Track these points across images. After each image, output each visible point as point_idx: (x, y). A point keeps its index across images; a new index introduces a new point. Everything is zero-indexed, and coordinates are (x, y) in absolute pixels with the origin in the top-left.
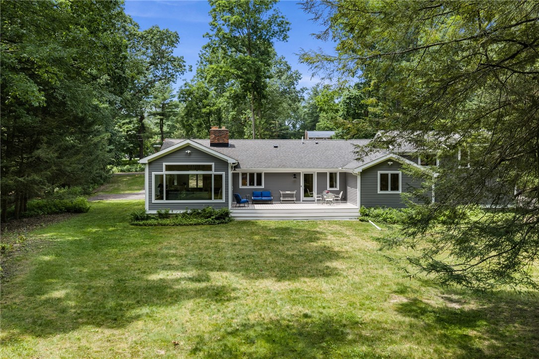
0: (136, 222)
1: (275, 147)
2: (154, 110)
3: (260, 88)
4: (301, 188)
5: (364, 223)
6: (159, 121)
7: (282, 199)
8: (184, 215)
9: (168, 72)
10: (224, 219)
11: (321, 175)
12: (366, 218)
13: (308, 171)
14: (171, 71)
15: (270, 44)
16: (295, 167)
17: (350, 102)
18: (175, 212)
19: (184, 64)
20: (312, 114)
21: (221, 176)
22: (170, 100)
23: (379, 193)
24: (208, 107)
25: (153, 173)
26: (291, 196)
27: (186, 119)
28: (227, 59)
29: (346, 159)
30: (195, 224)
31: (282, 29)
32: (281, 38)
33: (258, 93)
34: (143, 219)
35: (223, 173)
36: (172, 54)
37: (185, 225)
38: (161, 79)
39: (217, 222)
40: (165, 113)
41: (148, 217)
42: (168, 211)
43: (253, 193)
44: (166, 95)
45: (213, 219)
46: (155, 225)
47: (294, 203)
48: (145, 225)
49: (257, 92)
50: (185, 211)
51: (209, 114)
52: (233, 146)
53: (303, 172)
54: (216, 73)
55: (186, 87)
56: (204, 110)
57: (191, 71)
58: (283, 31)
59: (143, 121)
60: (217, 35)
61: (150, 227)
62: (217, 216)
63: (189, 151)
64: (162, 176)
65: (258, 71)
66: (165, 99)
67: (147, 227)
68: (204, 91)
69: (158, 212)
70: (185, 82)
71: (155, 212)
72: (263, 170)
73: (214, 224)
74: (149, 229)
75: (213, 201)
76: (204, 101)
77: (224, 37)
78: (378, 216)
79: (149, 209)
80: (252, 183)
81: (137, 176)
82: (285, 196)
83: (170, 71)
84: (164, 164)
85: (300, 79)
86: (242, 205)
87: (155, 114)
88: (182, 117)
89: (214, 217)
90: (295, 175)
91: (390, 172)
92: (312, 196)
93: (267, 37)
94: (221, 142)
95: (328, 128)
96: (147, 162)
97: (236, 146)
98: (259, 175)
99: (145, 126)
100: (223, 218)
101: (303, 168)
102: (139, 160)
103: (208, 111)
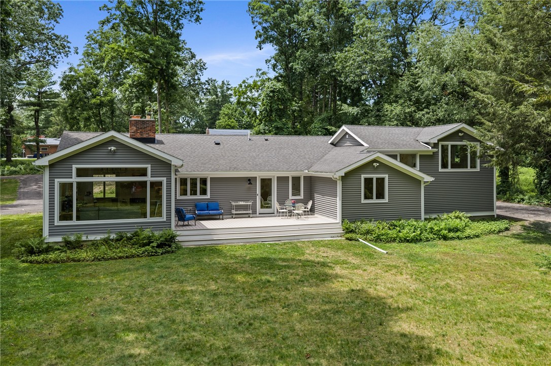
0: (30, 258)
1: (217, 144)
2: (27, 99)
3: (167, 75)
4: (258, 197)
5: (353, 242)
6: (33, 113)
7: (234, 212)
8: (106, 241)
9: (48, 53)
10: (170, 246)
11: (282, 180)
12: (353, 235)
13: (266, 175)
14: (52, 53)
15: (180, 26)
16: (251, 170)
17: (274, 95)
18: (92, 238)
19: (69, 44)
20: (211, 111)
21: (160, 183)
22: (48, 87)
23: (363, 202)
24: (98, 97)
25: (56, 180)
26: (245, 207)
27: (69, 111)
28: (130, 39)
29: (308, 160)
30: (127, 257)
31: (195, 9)
32: (193, 19)
33: (166, 81)
34: (40, 252)
35: (164, 180)
36: (53, 32)
37: (111, 259)
38: (37, 61)
39: (160, 251)
40: (42, 103)
41: (49, 249)
42: (79, 238)
43: (196, 206)
44: (44, 81)
45: (153, 247)
46: (63, 261)
47: (249, 217)
48: (46, 262)
49: (164, 80)
50: (106, 236)
51: (101, 105)
52: (161, 142)
53: (259, 176)
54: (117, 54)
55: (71, 72)
56: (94, 101)
57: (77, 53)
58: (195, 12)
59: (12, 113)
60: (118, 8)
61: (56, 265)
62: (159, 242)
63: (113, 148)
64: (71, 184)
65: (167, 55)
66: (42, 86)
67: (50, 266)
68: (93, 78)
69: (65, 239)
70: (70, 66)
71: (59, 239)
72: (209, 174)
73: (156, 254)
74: (54, 268)
75: (149, 219)
76: (93, 90)
77: (126, 10)
78: (368, 232)
79: (49, 235)
80: (194, 192)
81: (5, 181)
82: (239, 208)
83: (50, 52)
84: (74, 167)
85: (205, 69)
86: (186, 223)
87: (28, 104)
88: (65, 109)
89: (155, 244)
90: (250, 181)
91: (375, 176)
92: (270, 207)
93: (177, 16)
94: (145, 136)
95: (230, 125)
96: (48, 164)
97: (164, 141)
98: (204, 181)
99: (14, 119)
100: (168, 244)
101: (260, 171)
102: (34, 161)
103: (99, 101)
